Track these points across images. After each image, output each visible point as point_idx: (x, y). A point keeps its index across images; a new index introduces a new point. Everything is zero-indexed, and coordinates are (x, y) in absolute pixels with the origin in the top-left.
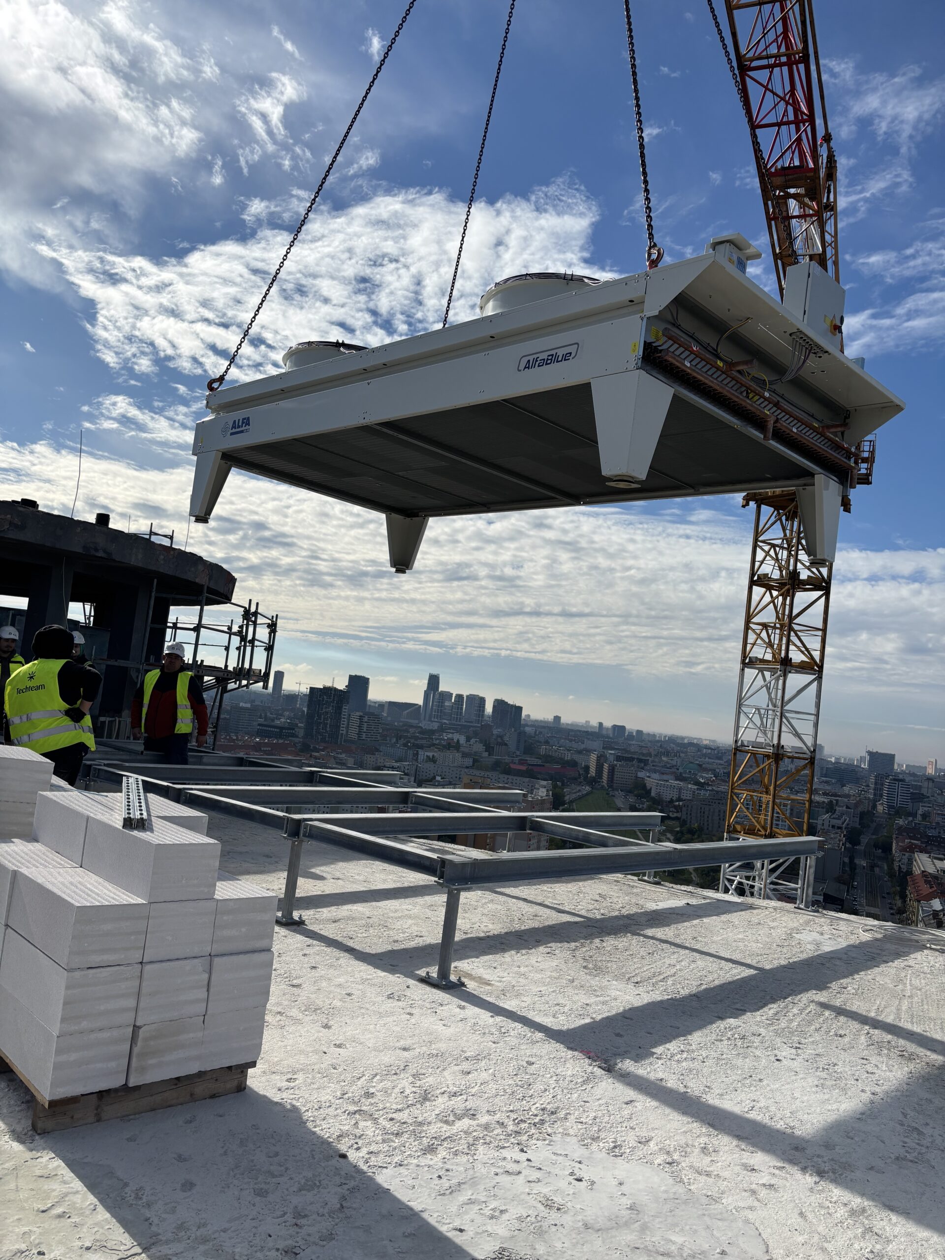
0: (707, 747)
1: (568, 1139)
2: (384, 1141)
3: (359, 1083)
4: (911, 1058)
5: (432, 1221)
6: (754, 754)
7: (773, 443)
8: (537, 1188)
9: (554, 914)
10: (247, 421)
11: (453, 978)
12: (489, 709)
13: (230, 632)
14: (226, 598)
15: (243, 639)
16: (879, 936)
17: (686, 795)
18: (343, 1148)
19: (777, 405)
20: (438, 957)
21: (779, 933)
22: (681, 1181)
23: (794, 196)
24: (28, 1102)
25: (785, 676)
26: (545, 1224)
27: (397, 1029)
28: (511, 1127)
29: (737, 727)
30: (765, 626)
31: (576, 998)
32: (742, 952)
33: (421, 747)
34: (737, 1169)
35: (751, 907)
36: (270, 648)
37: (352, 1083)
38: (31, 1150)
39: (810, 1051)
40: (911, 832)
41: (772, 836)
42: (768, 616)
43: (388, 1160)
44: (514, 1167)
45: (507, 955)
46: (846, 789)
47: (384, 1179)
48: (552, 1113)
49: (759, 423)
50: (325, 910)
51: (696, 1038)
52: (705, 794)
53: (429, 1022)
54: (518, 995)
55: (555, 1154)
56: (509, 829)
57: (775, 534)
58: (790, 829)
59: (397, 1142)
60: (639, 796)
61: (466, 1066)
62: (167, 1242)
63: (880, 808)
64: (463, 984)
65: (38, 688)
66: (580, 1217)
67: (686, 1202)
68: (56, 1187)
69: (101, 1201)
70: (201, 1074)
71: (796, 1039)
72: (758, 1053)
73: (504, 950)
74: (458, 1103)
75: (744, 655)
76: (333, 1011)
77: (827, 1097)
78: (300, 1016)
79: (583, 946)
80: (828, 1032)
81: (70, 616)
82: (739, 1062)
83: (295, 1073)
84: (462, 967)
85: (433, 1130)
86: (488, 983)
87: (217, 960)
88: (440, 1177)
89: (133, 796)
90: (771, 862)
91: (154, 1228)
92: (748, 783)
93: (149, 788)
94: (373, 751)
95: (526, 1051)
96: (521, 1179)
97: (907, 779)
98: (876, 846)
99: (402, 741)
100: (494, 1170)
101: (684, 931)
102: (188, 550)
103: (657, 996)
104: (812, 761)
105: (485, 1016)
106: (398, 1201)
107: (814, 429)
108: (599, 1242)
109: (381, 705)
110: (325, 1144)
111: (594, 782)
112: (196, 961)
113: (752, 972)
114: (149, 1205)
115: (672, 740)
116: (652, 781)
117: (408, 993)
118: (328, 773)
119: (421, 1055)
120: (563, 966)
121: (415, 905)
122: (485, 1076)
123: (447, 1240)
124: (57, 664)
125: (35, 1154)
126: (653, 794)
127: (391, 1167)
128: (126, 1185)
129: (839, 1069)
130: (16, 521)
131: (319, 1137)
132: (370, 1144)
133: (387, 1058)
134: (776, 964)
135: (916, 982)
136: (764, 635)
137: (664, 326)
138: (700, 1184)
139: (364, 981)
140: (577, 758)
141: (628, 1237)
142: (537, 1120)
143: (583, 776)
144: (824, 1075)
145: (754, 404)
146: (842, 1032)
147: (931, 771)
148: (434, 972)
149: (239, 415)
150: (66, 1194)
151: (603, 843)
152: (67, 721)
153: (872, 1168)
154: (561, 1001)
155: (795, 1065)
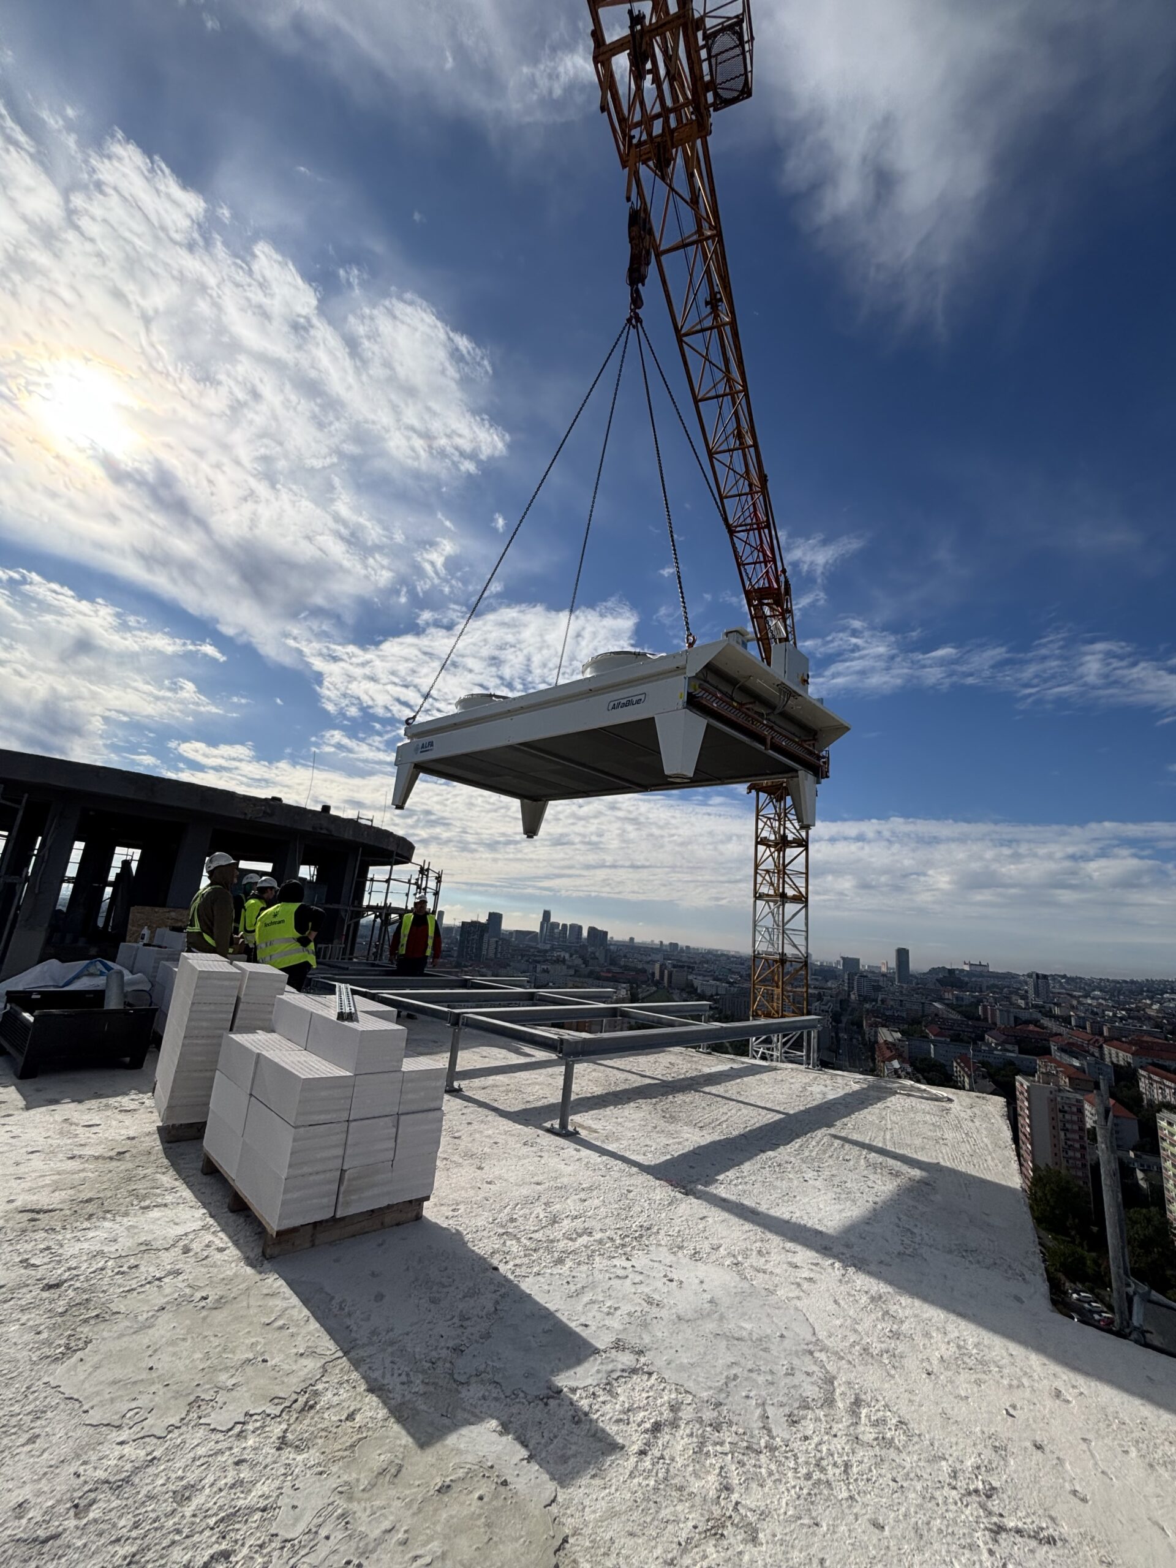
0: (733, 957)
1: (661, 1249)
2: (525, 1256)
3: (506, 1211)
4: (897, 1174)
5: (564, 1319)
6: (766, 960)
7: (771, 752)
8: (640, 1289)
9: (639, 1078)
10: (431, 744)
11: (570, 1128)
12: (585, 933)
13: (409, 882)
14: (406, 859)
15: (419, 887)
16: (865, 1086)
17: (722, 991)
18: (495, 1262)
19: (772, 728)
20: (559, 1113)
21: (797, 1087)
22: (746, 1278)
23: (767, 604)
24: (260, 1233)
25: (783, 905)
26: (649, 1318)
27: (532, 1168)
28: (618, 1242)
29: (754, 941)
30: (768, 871)
31: (658, 1140)
32: (773, 1102)
33: (539, 962)
34: (785, 1266)
35: (775, 1069)
36: (436, 894)
37: (500, 1212)
38: (260, 1273)
39: (826, 1173)
40: (875, 1013)
41: (783, 1016)
42: (769, 864)
43: (529, 1270)
44: (621, 1273)
45: (608, 1109)
46: (829, 984)
47: (526, 1286)
48: (648, 1229)
49: (762, 740)
50: (476, 1080)
51: (747, 1167)
52: (734, 990)
53: (554, 1162)
54: (618, 1140)
55: (652, 1261)
56: (604, 1016)
57: (769, 811)
58: (793, 1012)
59: (535, 1256)
60: (689, 993)
61: (582, 1195)
62: (364, 1345)
63: (853, 997)
64: (577, 1133)
65: (280, 922)
66: (674, 1311)
67: (750, 1295)
68: (278, 1303)
69: (312, 1313)
70: (389, 1207)
71: (816, 1164)
72: (791, 1176)
73: (606, 1106)
74: (578, 1224)
75: (755, 892)
76: (484, 1156)
77: (842, 1207)
78: (461, 1160)
79: (661, 1101)
80: (838, 1158)
81: (301, 875)
82: (778, 1183)
83: (458, 1204)
84: (577, 1119)
85: (561, 1245)
86: (596, 1131)
87: (402, 1118)
88: (568, 1283)
89: (344, 997)
90: (784, 1036)
91: (353, 1335)
92: (763, 981)
93: (354, 992)
94: (506, 966)
95: (626, 1182)
96: (628, 1282)
97: (869, 975)
98: (853, 1024)
99: (525, 958)
100: (608, 1275)
101: (730, 1088)
102: (384, 828)
103: (716, 1137)
104: (806, 964)
105: (594, 1157)
106: (537, 1303)
107: (796, 743)
108: (689, 1331)
109: (511, 933)
110: (482, 1259)
111: (657, 984)
112: (386, 1119)
113: (782, 1116)
114: (349, 1315)
115: (710, 952)
116: (698, 982)
117: (538, 1140)
118: (478, 980)
119: (549, 1189)
120: (648, 1117)
121: (540, 1075)
122: (597, 1202)
123: (576, 1333)
124: (295, 906)
125: (263, 1276)
126: (699, 991)
127: (531, 1276)
128: (332, 1298)
129: (849, 1185)
130: (268, 811)
131: (477, 1254)
132: (515, 1258)
133: (525, 1191)
134: (797, 1110)
135: (894, 1118)
136: (767, 877)
137: (698, 683)
138: (759, 1280)
139: (506, 1133)
140: (647, 967)
141: (710, 1326)
142: (637, 1235)
143: (651, 980)
144: (839, 1190)
145: (757, 728)
146: (847, 1157)
147: (884, 970)
148: (556, 1124)
149: (426, 740)
150: (286, 1309)
151: (671, 1024)
152: (298, 946)
153: (881, 1262)
154: (649, 1143)
155: (818, 1184)
